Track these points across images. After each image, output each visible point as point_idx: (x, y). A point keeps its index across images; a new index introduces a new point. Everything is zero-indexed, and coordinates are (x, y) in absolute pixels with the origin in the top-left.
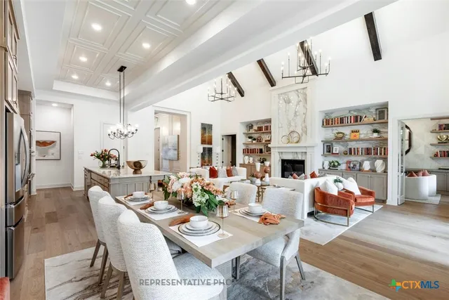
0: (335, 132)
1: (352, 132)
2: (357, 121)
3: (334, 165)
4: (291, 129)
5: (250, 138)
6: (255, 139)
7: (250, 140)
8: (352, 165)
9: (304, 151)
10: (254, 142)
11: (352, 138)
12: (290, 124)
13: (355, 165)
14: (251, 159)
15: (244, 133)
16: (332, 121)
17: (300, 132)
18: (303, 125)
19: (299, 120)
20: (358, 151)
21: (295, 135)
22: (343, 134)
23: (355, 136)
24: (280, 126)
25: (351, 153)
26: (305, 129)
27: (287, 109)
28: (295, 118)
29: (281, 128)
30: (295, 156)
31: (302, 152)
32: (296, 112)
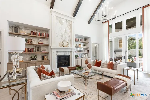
3: (77, 57)
4: (63, 39)
9: (71, 51)
12: (62, 37)
13: (80, 56)
17: (68, 41)
18: (69, 38)
19: (67, 35)
21: (65, 42)
22: (77, 45)
23: (80, 46)
25: (80, 52)
26: (70, 41)
27: (61, 27)
28: (65, 34)
29: (57, 37)
30: (65, 53)
31: (68, 51)
32: (65, 31)
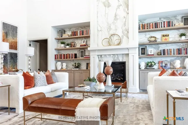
0: (148, 36)
1: (163, 36)
2: (169, 26)
3: (151, 65)
4: (112, 32)
5: (62, 43)
6: (68, 45)
7: (63, 45)
8: (164, 65)
9: (127, 53)
10: (68, 47)
11: (163, 41)
12: (110, 28)
13: (166, 64)
14: (64, 65)
15: (56, 39)
16: (148, 26)
17: (121, 34)
18: (124, 28)
19: (120, 24)
20: (171, 52)
21: (116, 38)
22: (156, 38)
23: (166, 39)
24: (99, 29)
25: (164, 54)
26: (126, 32)
27: (107, 13)
28: (115, 22)
29: (100, 32)
30: (116, 58)
31: (123, 54)
32: (116, 16)
